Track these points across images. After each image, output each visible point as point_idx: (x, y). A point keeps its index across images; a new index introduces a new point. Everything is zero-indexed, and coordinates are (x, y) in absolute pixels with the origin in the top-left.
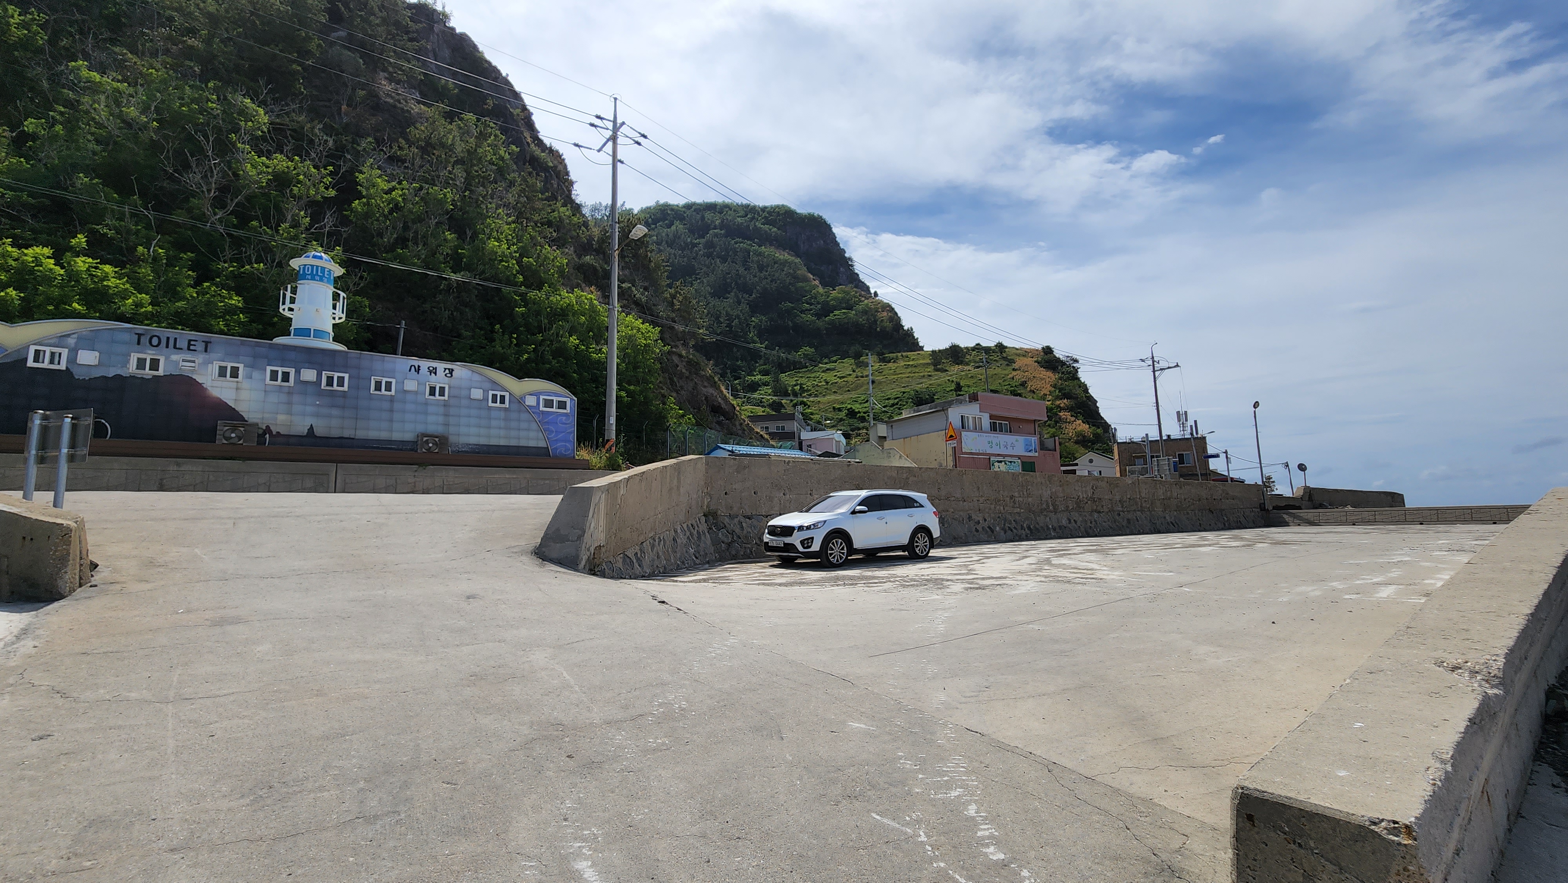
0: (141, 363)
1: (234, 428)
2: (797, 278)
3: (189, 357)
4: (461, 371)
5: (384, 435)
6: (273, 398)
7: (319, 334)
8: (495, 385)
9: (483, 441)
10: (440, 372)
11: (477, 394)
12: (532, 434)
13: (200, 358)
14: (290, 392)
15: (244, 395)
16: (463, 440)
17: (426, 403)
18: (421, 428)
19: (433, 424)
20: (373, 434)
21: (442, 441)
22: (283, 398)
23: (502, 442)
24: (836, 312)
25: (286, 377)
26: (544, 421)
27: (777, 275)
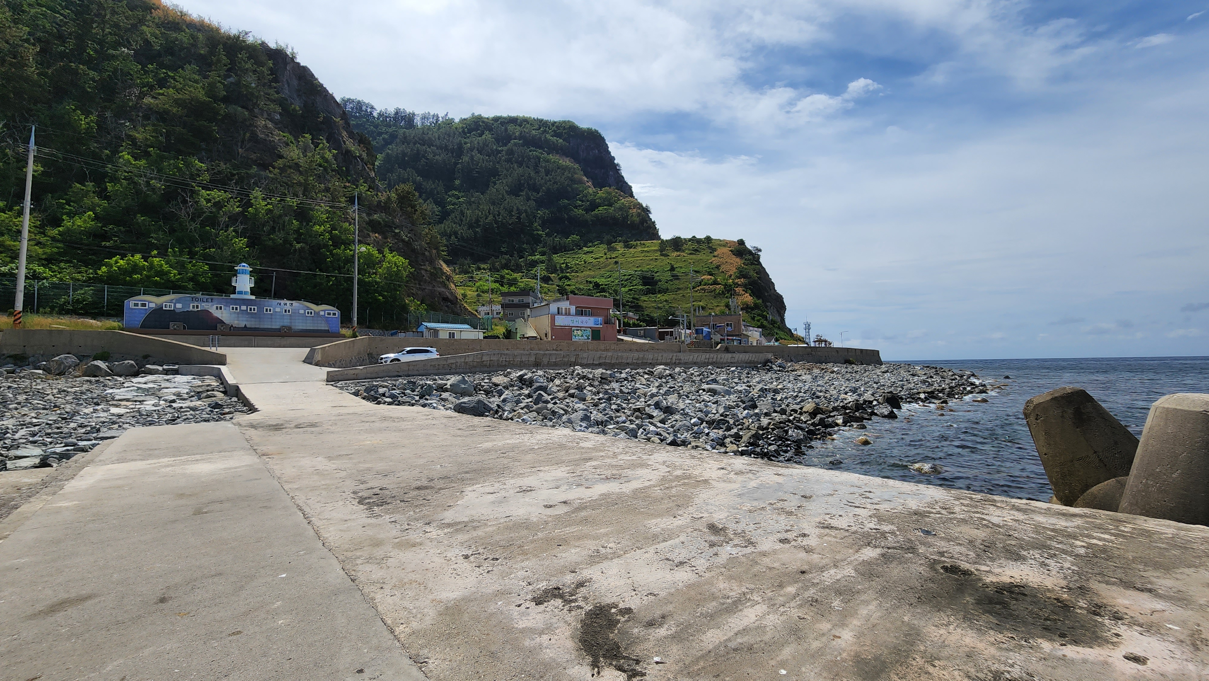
0: (193, 307)
1: (222, 326)
2: (573, 180)
3: (207, 304)
4: (295, 303)
5: (269, 327)
6: (233, 315)
7: (246, 293)
8: (308, 308)
9: (304, 328)
10: (288, 304)
11: (302, 312)
12: (323, 325)
13: (210, 304)
14: (238, 313)
15: (224, 315)
16: (297, 328)
17: (284, 315)
18: (282, 324)
19: (286, 322)
20: (266, 327)
21: (290, 328)
22: (236, 315)
23: (311, 328)
24: (600, 208)
25: (236, 309)
26: (327, 320)
27: (558, 178)
